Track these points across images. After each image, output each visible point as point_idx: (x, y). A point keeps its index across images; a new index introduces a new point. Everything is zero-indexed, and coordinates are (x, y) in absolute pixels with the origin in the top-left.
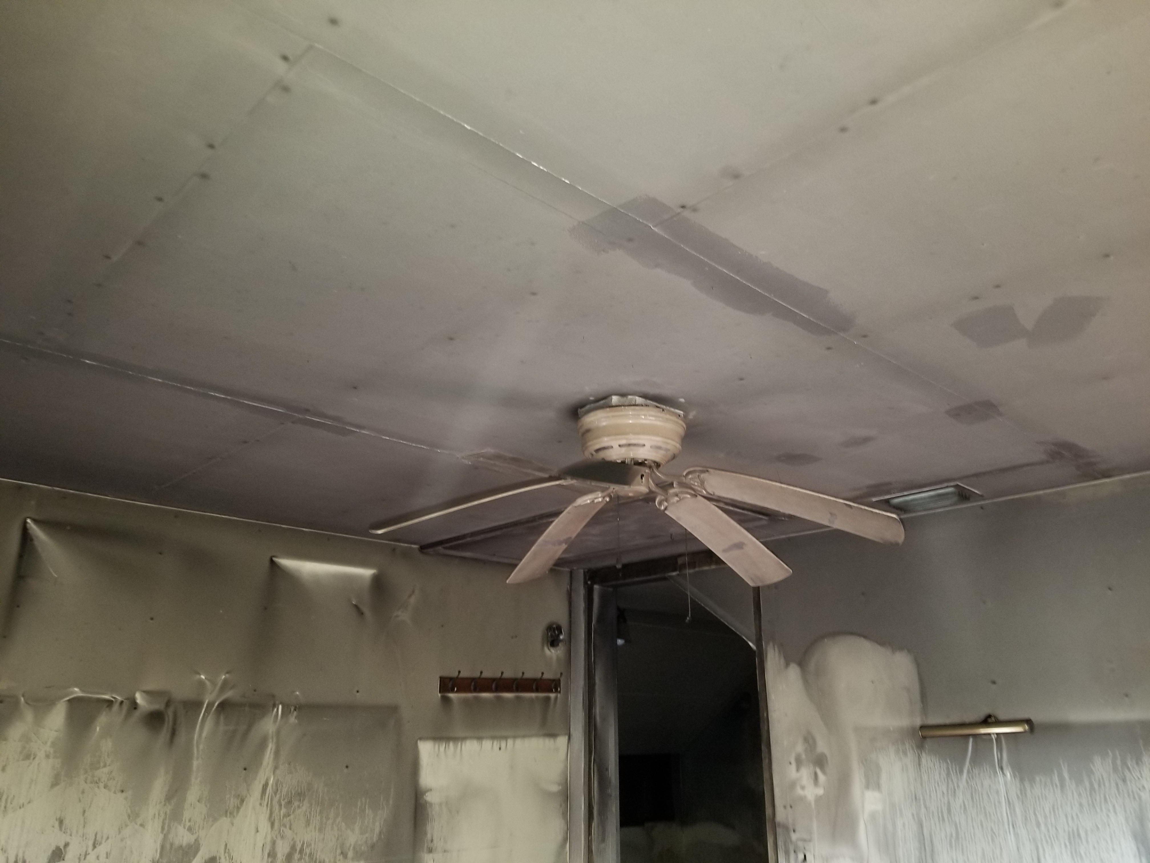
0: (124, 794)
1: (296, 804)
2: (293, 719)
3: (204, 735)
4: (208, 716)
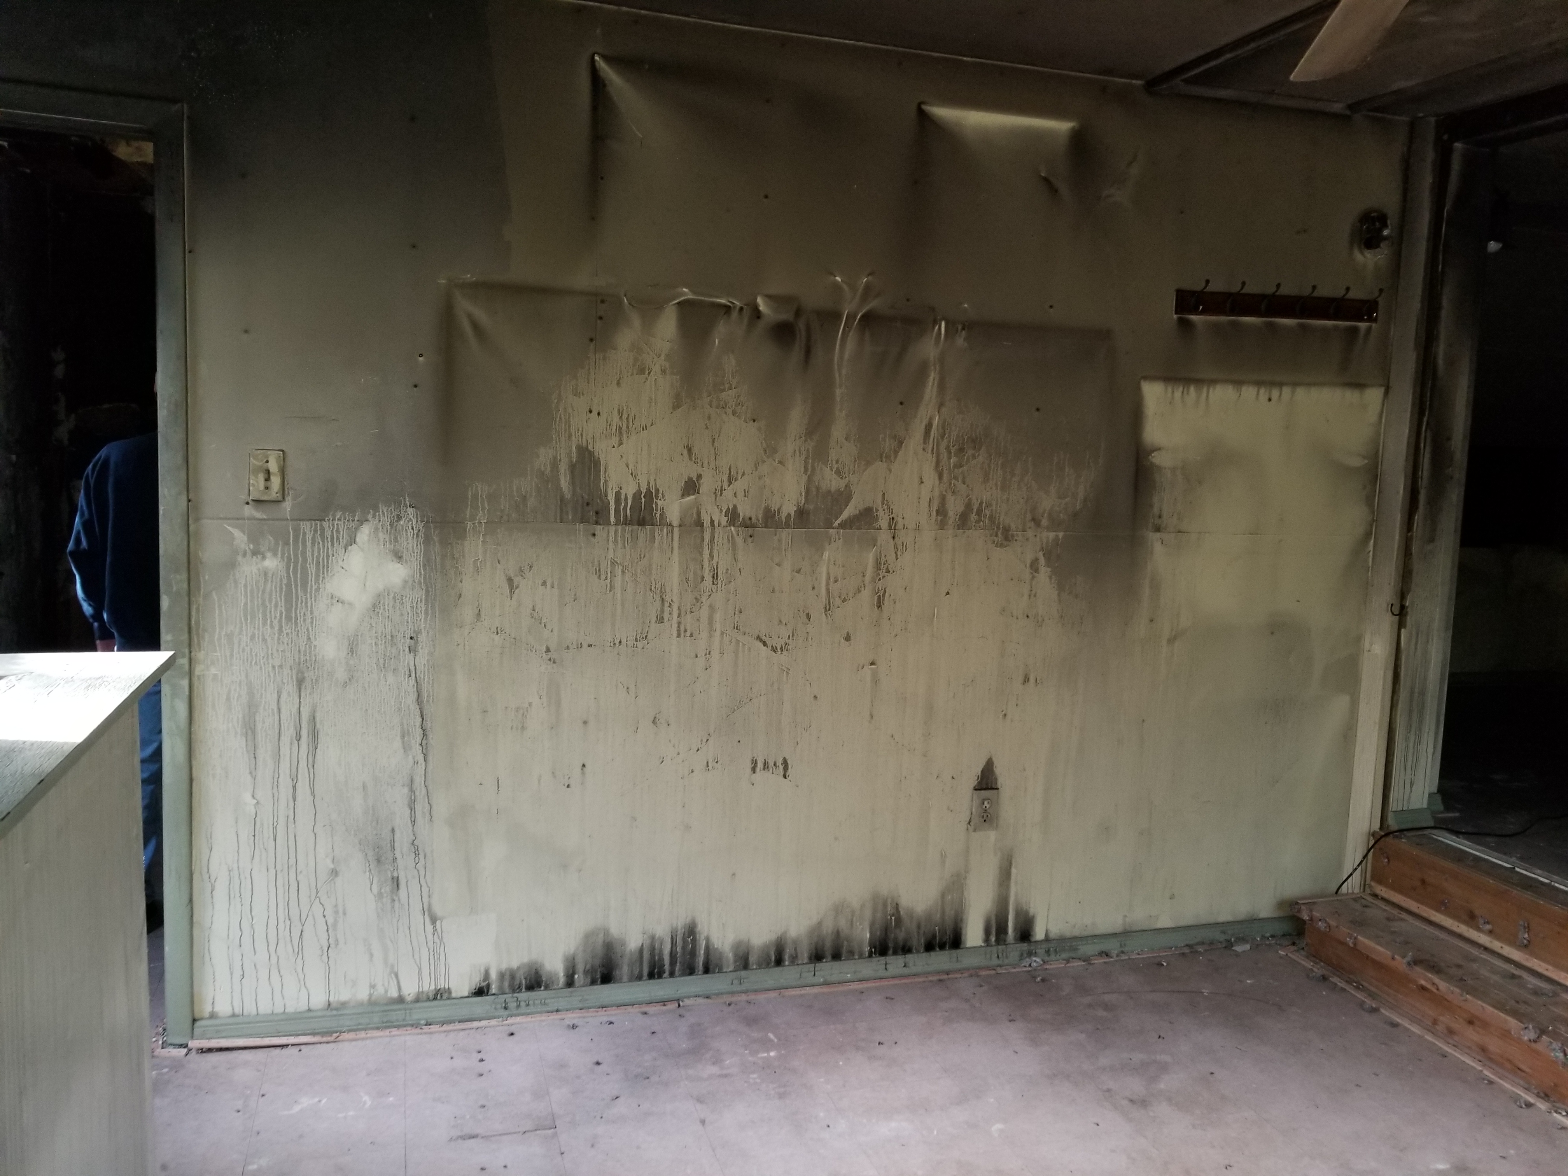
0: (756, 424)
1: (971, 452)
2: (960, 341)
3: (846, 356)
4: (849, 331)
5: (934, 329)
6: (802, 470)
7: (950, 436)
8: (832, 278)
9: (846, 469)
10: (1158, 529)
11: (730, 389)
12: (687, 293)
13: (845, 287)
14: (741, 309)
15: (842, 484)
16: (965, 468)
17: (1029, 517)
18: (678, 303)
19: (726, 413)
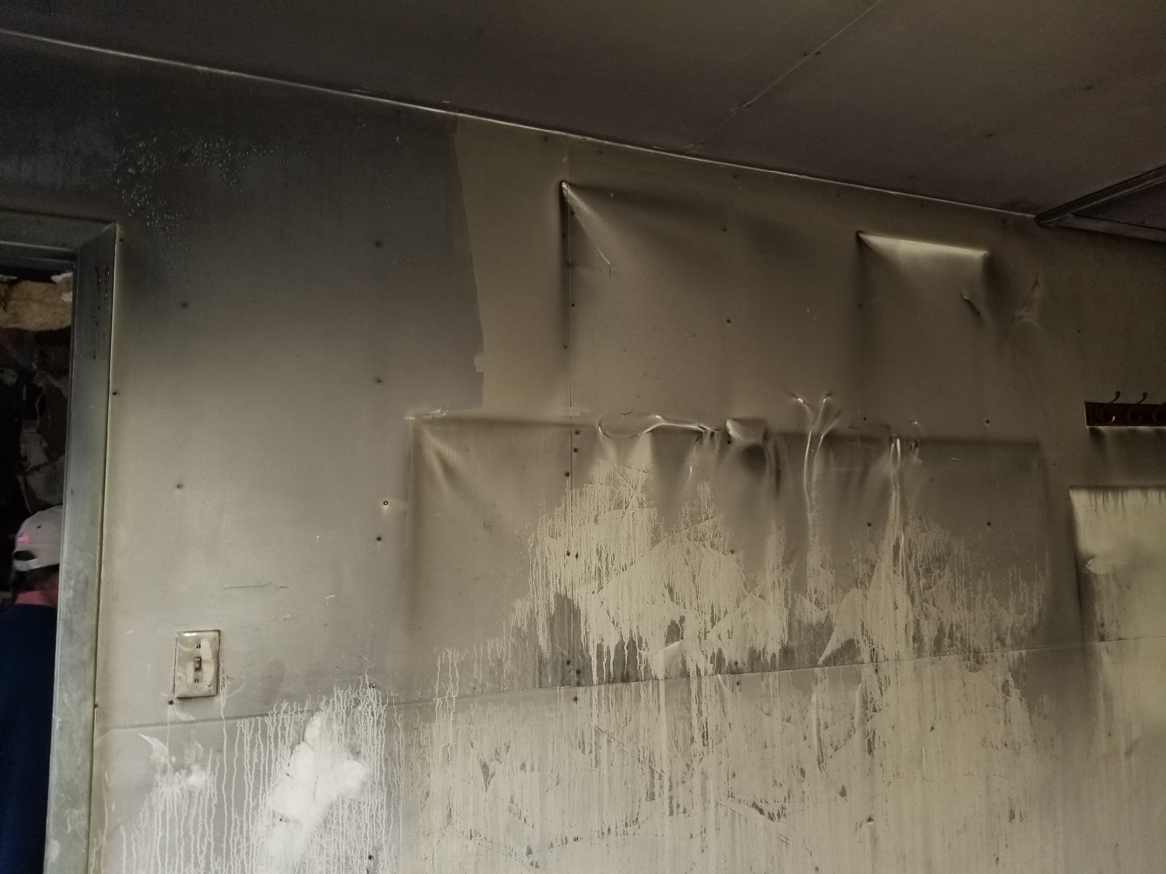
0: (734, 556)
1: (937, 572)
2: (915, 459)
3: (814, 479)
4: (815, 452)
5: (890, 446)
6: (783, 603)
7: (916, 557)
8: (794, 399)
9: (825, 598)
10: (1102, 638)
11: (707, 519)
12: (659, 420)
13: (807, 408)
14: (712, 434)
15: (823, 615)
16: (934, 589)
17: (995, 636)
18: (652, 431)
19: (704, 546)
